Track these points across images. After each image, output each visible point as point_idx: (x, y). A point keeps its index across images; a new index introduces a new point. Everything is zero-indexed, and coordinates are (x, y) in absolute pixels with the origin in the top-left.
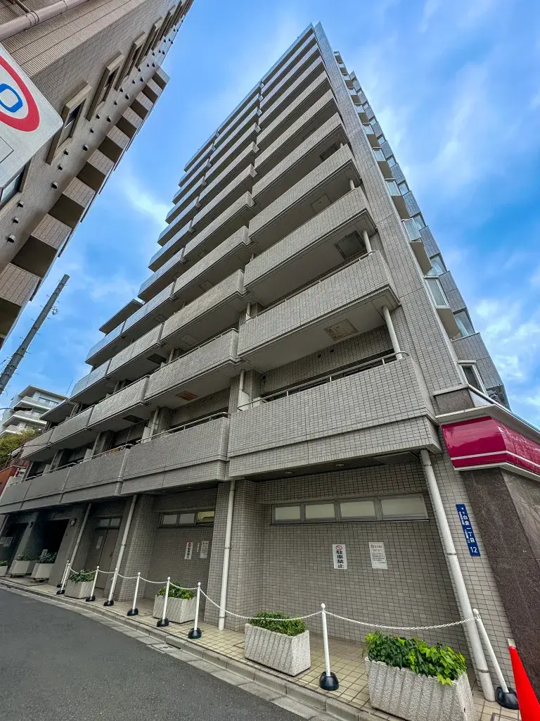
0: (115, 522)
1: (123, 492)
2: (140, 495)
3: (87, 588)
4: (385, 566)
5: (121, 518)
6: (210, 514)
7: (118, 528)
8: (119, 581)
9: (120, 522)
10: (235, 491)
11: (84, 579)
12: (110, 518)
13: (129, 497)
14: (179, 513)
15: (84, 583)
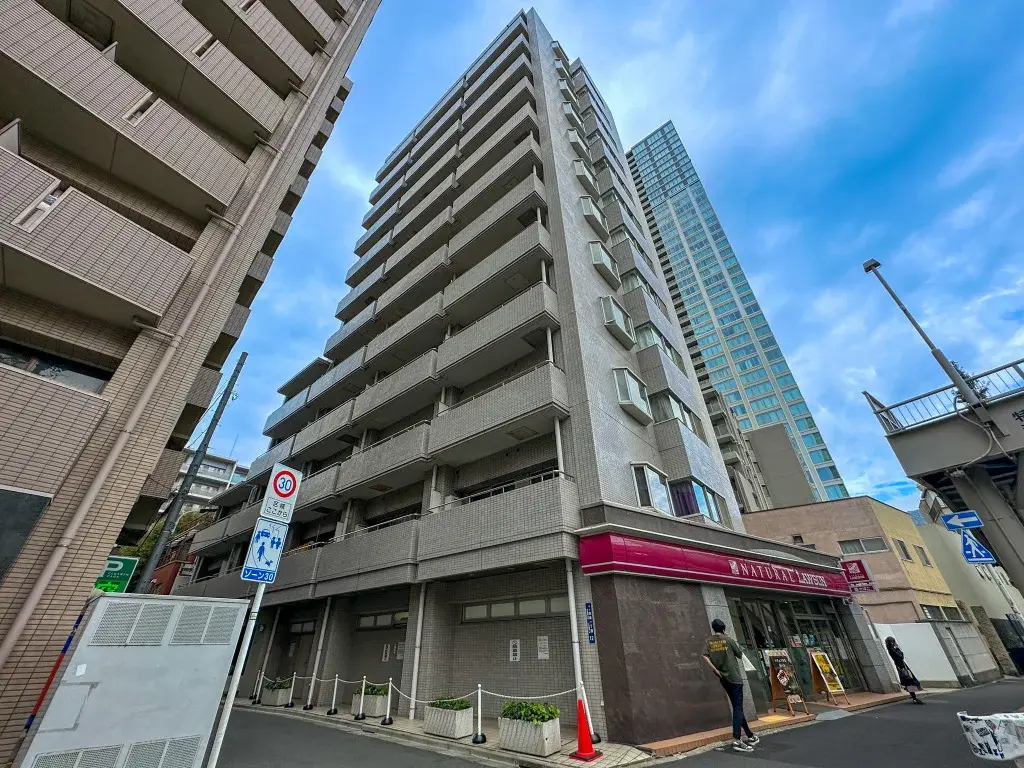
0: (309, 627)
1: (317, 595)
2: (335, 598)
3: (284, 696)
4: (547, 657)
5: (315, 621)
6: (406, 615)
7: (313, 633)
8: (317, 684)
9: (315, 626)
10: (426, 592)
11: (281, 686)
12: (303, 622)
13: (324, 600)
14: (376, 615)
15: (281, 691)
